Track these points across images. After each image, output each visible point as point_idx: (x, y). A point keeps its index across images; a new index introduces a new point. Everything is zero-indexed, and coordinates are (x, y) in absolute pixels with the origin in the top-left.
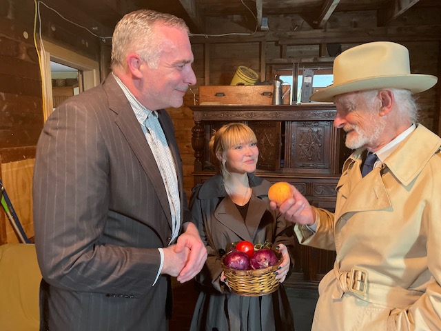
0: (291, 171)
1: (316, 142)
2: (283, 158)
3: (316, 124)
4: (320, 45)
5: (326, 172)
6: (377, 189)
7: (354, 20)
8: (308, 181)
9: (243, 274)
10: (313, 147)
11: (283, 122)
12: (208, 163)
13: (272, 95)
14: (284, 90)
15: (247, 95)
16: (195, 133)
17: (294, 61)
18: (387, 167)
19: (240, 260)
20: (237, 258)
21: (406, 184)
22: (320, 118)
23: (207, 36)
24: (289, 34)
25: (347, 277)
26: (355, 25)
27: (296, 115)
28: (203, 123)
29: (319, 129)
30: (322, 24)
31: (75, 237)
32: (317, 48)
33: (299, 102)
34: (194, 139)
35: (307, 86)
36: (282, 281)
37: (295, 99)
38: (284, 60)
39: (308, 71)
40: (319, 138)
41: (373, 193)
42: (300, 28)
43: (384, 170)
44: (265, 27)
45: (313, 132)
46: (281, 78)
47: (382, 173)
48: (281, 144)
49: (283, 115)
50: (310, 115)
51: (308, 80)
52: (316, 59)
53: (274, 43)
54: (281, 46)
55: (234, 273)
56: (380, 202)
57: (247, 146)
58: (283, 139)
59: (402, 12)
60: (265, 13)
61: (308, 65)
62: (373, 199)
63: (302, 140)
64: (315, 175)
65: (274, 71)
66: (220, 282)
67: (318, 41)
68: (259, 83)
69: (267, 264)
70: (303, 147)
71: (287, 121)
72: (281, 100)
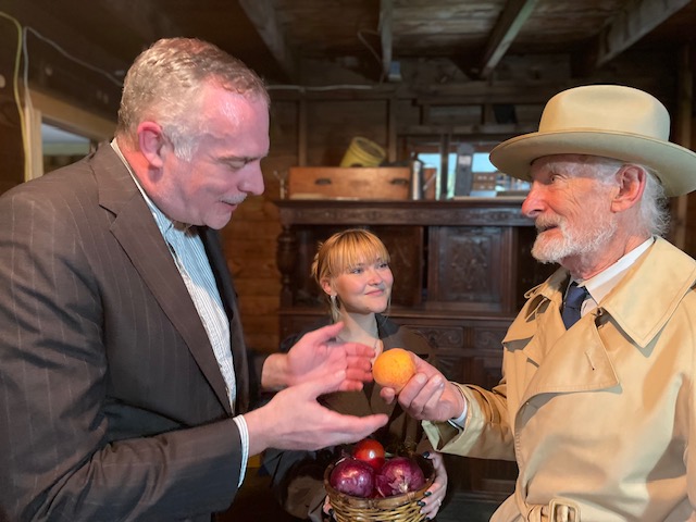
0: (439, 307)
1: (480, 260)
2: (425, 285)
3: (479, 231)
4: (483, 106)
5: (496, 308)
6: (591, 352)
7: (535, 68)
8: (467, 324)
9: (362, 506)
10: (473, 270)
11: (426, 228)
12: (304, 293)
13: (408, 183)
14: (426, 176)
15: (366, 183)
16: (281, 245)
17: (441, 130)
18: (606, 312)
19: (357, 477)
20: (352, 473)
21: (643, 344)
22: (484, 222)
23: (302, 89)
24: (433, 88)
25: (542, 515)
26: (537, 76)
27: (447, 215)
28: (295, 228)
29: (484, 239)
30: (486, 72)
31: (54, 453)
32: (477, 111)
33: (451, 195)
34: (279, 254)
35: (463, 171)
36: (431, 516)
37: (444, 190)
38: (426, 129)
39: (465, 146)
40: (484, 254)
41: (585, 360)
42: (451, 79)
43: (602, 318)
44: (395, 76)
45: (473, 244)
46: (422, 157)
47: (598, 323)
48: (422, 263)
49: (425, 216)
50: (468, 216)
51: (465, 161)
52: (476, 128)
53: (410, 102)
54: (421, 107)
55: (346, 502)
56: (599, 375)
57: (372, 268)
58: (426, 254)
59: (610, 56)
60: (397, 55)
61: (464, 138)
62: (585, 369)
63: (456, 257)
64: (478, 314)
65: (409, 146)
66: (323, 513)
67: (479, 100)
68: (385, 164)
69: (406, 487)
70: (459, 269)
71: (433, 226)
72: (422, 193)
